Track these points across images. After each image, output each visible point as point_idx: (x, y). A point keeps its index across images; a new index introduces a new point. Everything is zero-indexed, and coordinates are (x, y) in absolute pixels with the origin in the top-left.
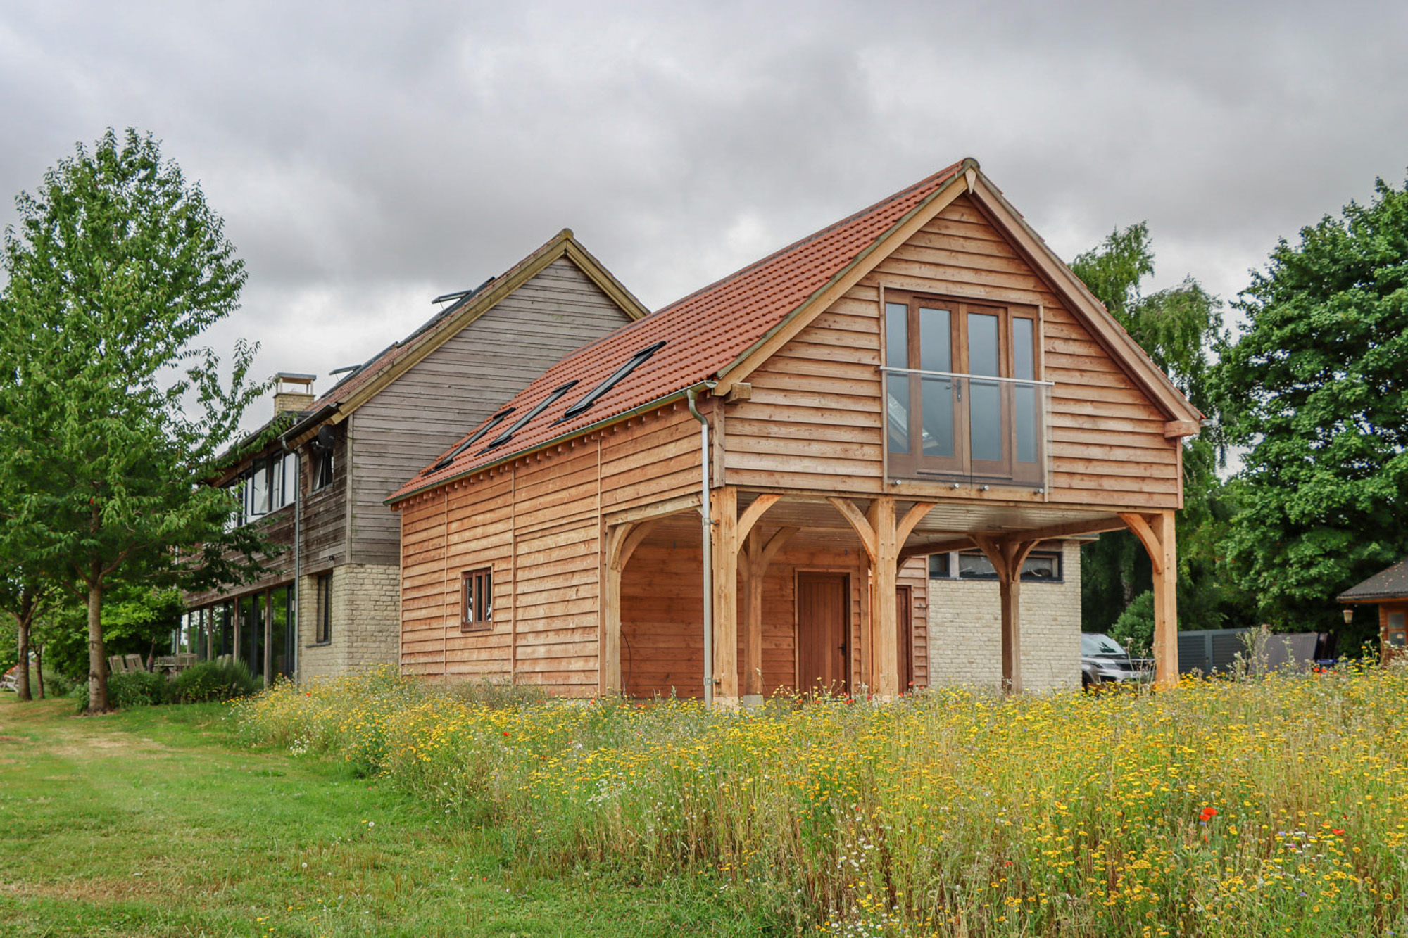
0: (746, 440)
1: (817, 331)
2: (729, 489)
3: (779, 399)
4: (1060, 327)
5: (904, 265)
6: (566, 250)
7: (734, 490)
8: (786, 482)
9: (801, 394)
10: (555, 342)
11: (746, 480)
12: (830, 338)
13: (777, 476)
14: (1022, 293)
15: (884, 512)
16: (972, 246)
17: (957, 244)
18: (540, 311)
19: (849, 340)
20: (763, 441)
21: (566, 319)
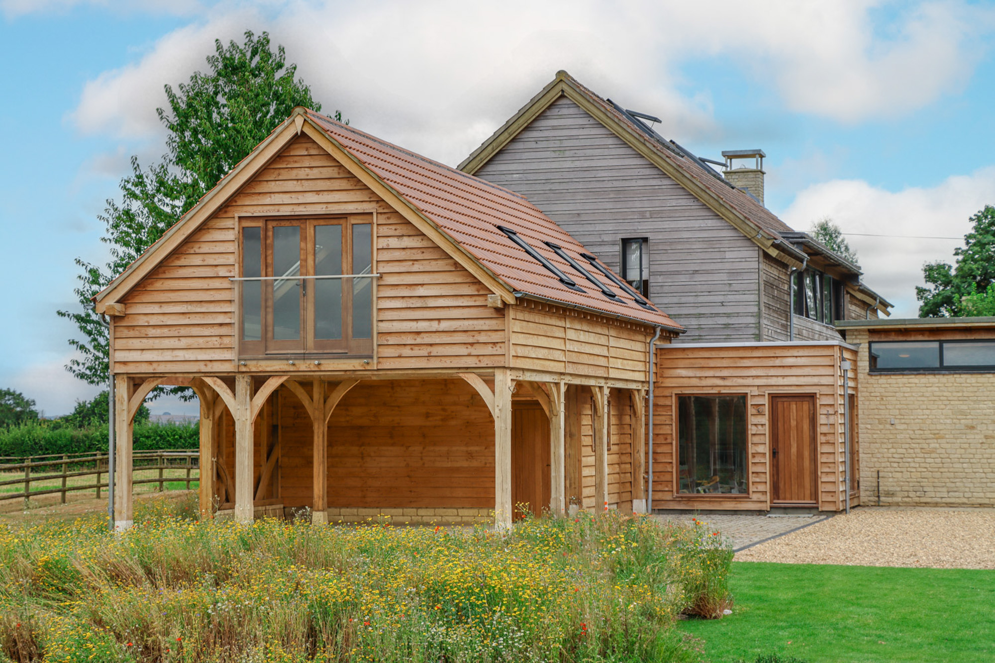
0: (131, 341)
1: (186, 256)
2: (121, 376)
3: (156, 309)
4: (393, 227)
5: (256, 197)
6: (563, 91)
7: (125, 376)
8: (161, 368)
9: (173, 304)
10: (557, 175)
11: (131, 369)
12: (197, 260)
13: (155, 365)
14: (358, 204)
15: (242, 385)
16: (315, 173)
17: (302, 174)
18: (545, 149)
19: (211, 260)
20: (144, 340)
21: (568, 154)
